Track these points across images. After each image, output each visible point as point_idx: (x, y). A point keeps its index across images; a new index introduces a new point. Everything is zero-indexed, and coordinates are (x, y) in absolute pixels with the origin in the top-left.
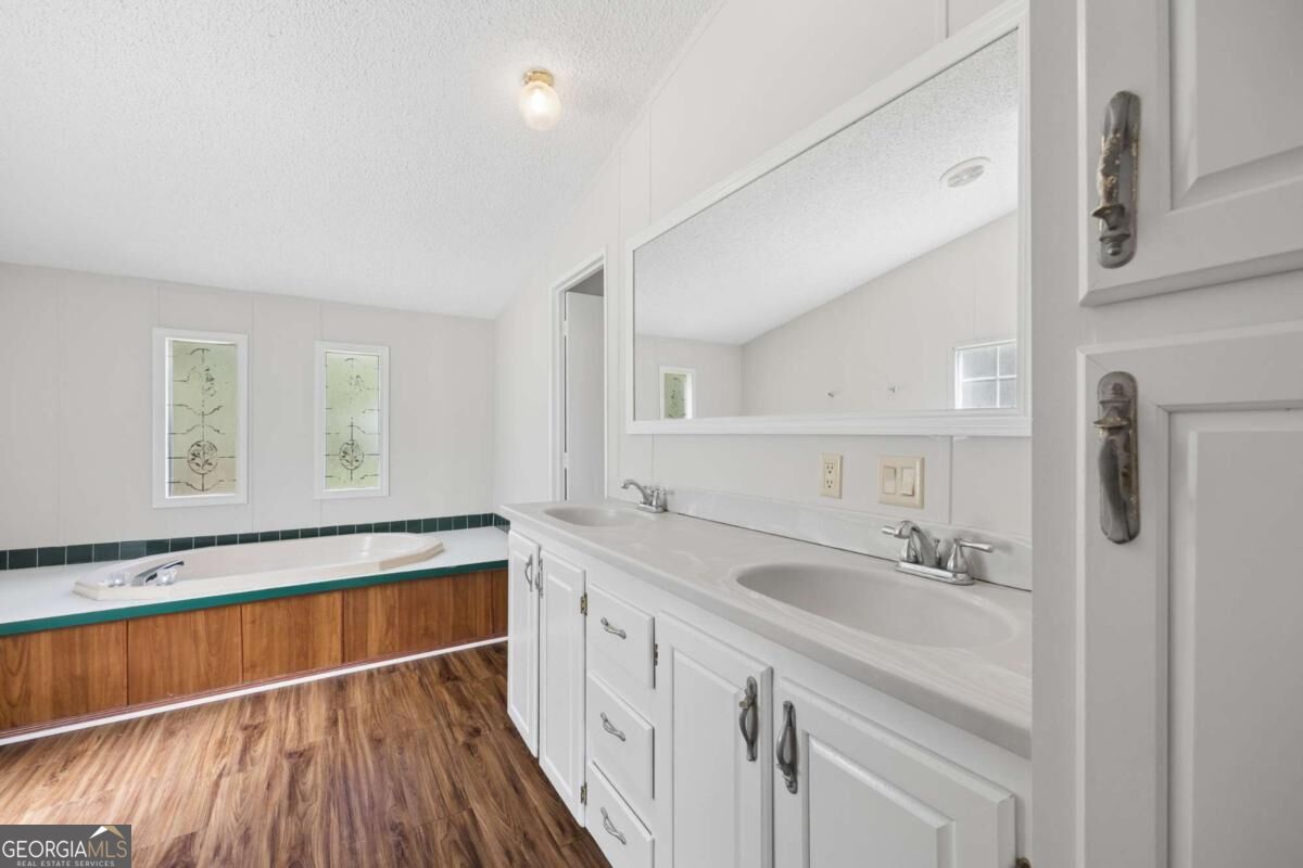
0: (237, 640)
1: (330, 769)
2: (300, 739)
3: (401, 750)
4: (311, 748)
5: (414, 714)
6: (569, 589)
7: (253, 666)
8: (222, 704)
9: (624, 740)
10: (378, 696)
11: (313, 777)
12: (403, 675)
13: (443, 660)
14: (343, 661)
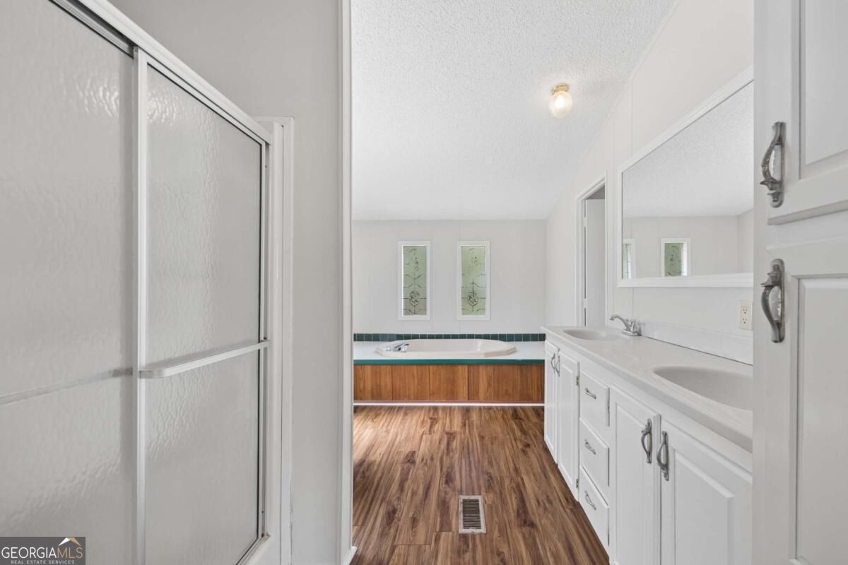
0: (427, 380)
1: (462, 442)
2: (451, 428)
3: (492, 444)
4: (455, 433)
5: (499, 430)
6: (571, 372)
7: (434, 393)
8: (422, 407)
9: (595, 453)
10: (483, 418)
11: (456, 444)
12: (495, 412)
13: (515, 409)
14: (469, 399)
